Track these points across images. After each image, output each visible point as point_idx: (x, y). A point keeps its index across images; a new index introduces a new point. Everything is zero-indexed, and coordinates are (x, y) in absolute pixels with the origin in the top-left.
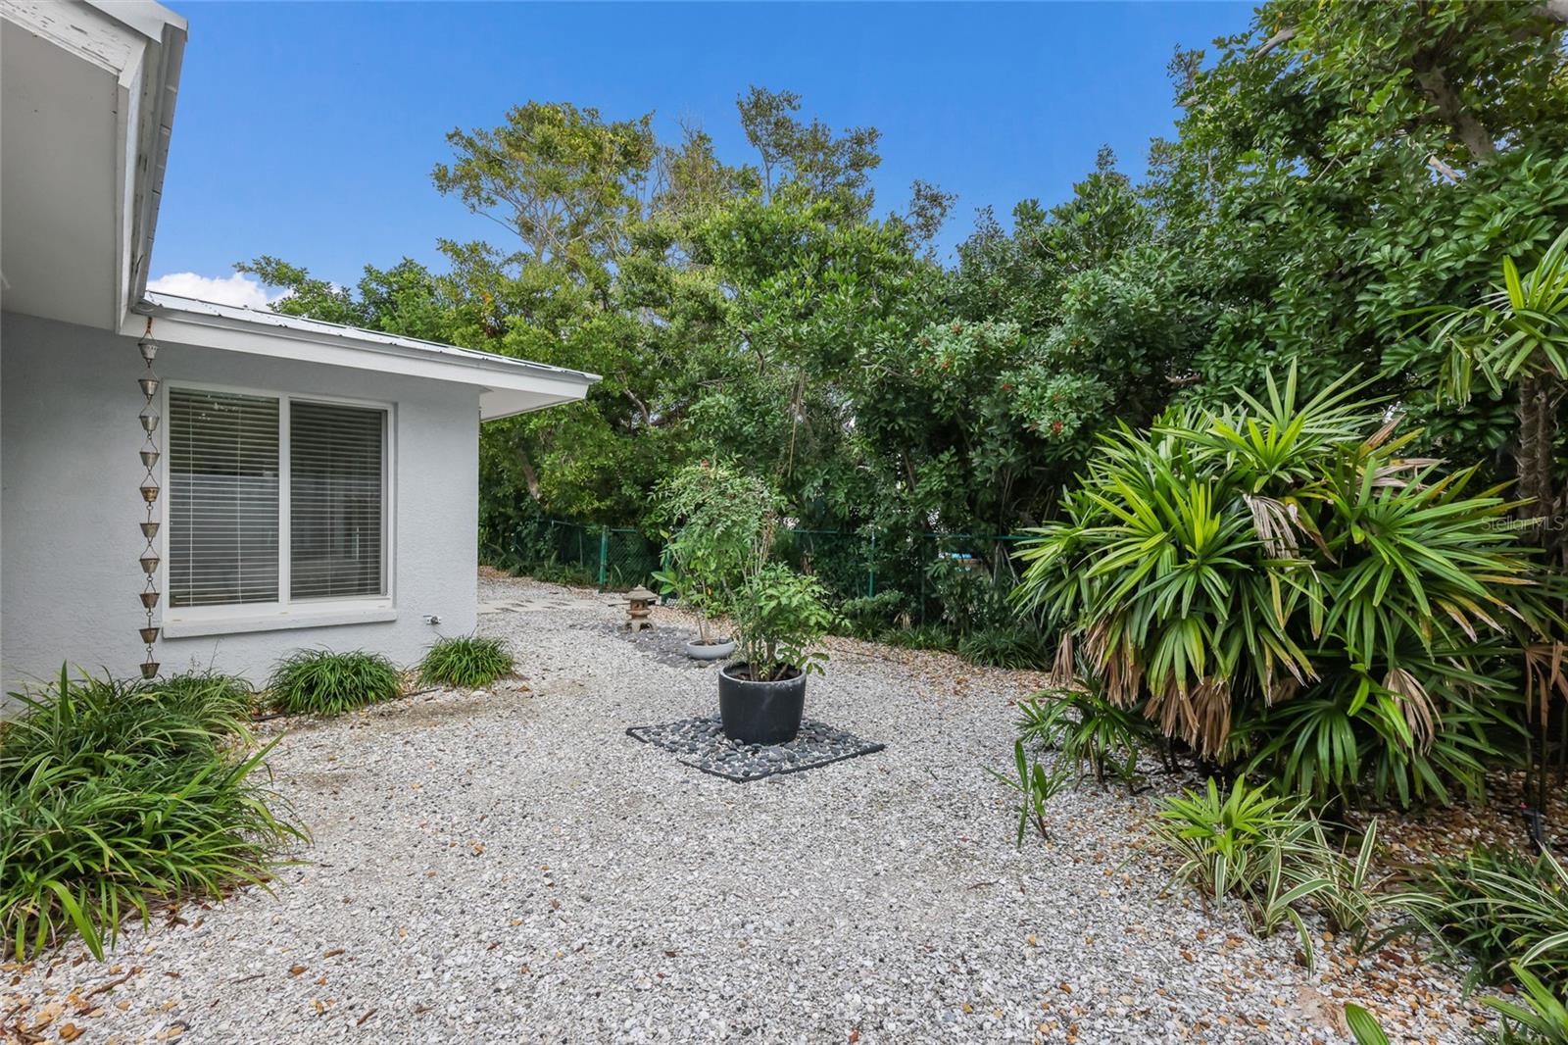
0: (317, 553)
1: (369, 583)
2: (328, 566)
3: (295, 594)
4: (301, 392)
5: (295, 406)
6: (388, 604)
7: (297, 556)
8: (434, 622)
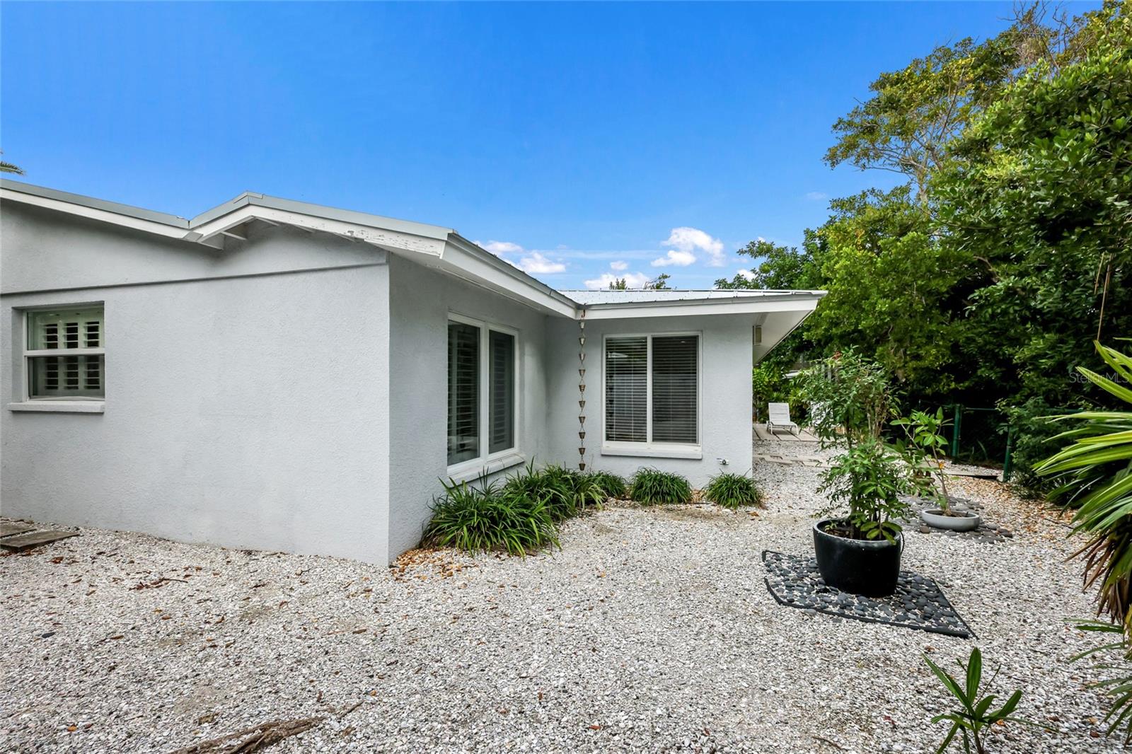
0: (666, 418)
1: (690, 436)
2: (670, 425)
3: (654, 440)
4: (658, 332)
5: (654, 339)
6: (699, 449)
7: (656, 419)
8: (724, 463)
